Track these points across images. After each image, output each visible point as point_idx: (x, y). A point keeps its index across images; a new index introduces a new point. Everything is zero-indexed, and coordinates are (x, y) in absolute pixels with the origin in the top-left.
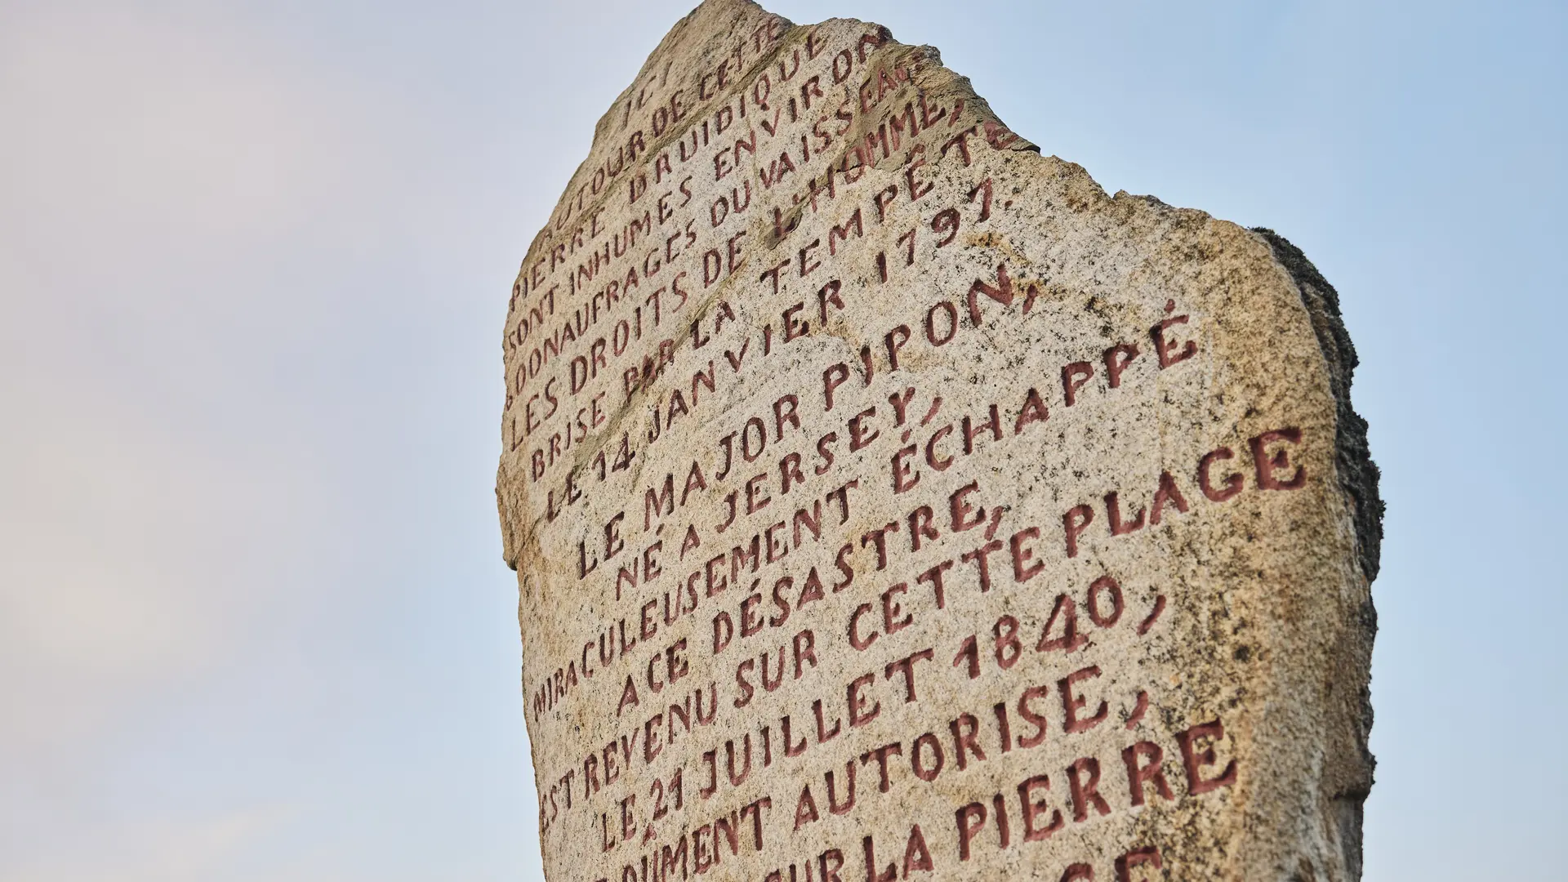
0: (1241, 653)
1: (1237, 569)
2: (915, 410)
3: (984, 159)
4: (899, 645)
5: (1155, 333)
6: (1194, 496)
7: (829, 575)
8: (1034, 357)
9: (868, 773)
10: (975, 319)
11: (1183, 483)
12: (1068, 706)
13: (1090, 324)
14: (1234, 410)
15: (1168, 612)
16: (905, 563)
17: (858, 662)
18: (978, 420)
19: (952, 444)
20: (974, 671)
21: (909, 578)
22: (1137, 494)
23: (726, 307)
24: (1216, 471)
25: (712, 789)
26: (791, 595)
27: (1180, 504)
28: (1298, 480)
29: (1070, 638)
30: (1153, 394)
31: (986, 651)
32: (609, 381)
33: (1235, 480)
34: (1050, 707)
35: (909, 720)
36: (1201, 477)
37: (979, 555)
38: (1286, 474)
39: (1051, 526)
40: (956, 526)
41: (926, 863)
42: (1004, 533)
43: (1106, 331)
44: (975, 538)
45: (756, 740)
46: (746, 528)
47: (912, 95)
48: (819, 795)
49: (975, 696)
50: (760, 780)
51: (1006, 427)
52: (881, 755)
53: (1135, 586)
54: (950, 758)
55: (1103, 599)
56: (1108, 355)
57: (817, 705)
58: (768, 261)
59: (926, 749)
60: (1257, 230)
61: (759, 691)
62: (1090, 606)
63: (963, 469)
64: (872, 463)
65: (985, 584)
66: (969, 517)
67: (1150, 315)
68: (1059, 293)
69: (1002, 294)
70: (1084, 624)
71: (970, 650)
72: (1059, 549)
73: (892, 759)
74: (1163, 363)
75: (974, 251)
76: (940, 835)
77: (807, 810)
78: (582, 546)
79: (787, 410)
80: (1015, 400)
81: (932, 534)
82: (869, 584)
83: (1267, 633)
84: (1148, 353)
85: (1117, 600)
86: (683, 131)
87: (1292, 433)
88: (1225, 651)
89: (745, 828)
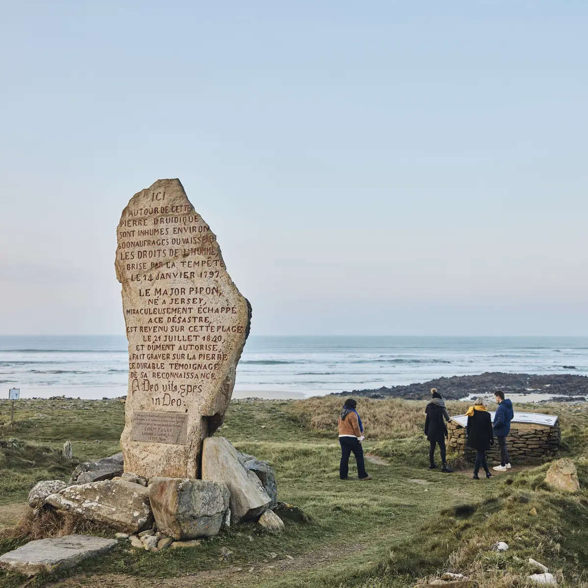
0: (231, 349)
1: (232, 340)
2: (203, 303)
3: (219, 268)
4: (196, 334)
5: (233, 308)
6: (231, 330)
7: (187, 320)
8: (219, 304)
9: (189, 347)
10: (213, 293)
11: (230, 329)
12: (214, 348)
13: (226, 303)
14: (238, 322)
15: (225, 342)
16: (198, 323)
17: (190, 334)
18: (210, 309)
19: (206, 310)
20: (204, 340)
21: (198, 325)
22: (226, 328)
23: (174, 263)
24: (234, 329)
25: (166, 341)
26: (181, 320)
27: (230, 331)
28: (241, 333)
29: (215, 341)
30: (230, 316)
31: (206, 338)
32: (148, 261)
33: (235, 330)
34: (212, 347)
35: (195, 343)
36: (232, 329)
37: (207, 327)
38: (239, 331)
39: (216, 327)
40: (205, 322)
41: (195, 359)
42: (211, 325)
43: (228, 305)
44: (207, 324)
45: (174, 337)
46: (174, 306)
47: (211, 246)
48: (182, 347)
49: (205, 343)
50: (173, 342)
51: (214, 312)
52: (191, 345)
53: (223, 338)
54: (200, 349)
55: (220, 338)
56: (227, 308)
57: (183, 336)
58: (182, 260)
59: (197, 347)
60: (246, 299)
61: (174, 331)
62: (218, 338)
63: (207, 315)
64: (195, 307)
65: (207, 331)
66: (207, 321)
67: (233, 305)
68: (224, 296)
69: (217, 291)
70: (217, 340)
71: (204, 338)
72: (216, 330)
73: (192, 347)
74: (232, 313)
75: (215, 282)
76: (197, 356)
77: (180, 348)
78: (140, 290)
79: (183, 290)
80: (215, 309)
81: (202, 321)
82: (192, 324)
83: (233, 348)
84: (231, 310)
85: (221, 339)
86: (168, 216)
87: (242, 327)
88: (229, 348)
89: (171, 347)
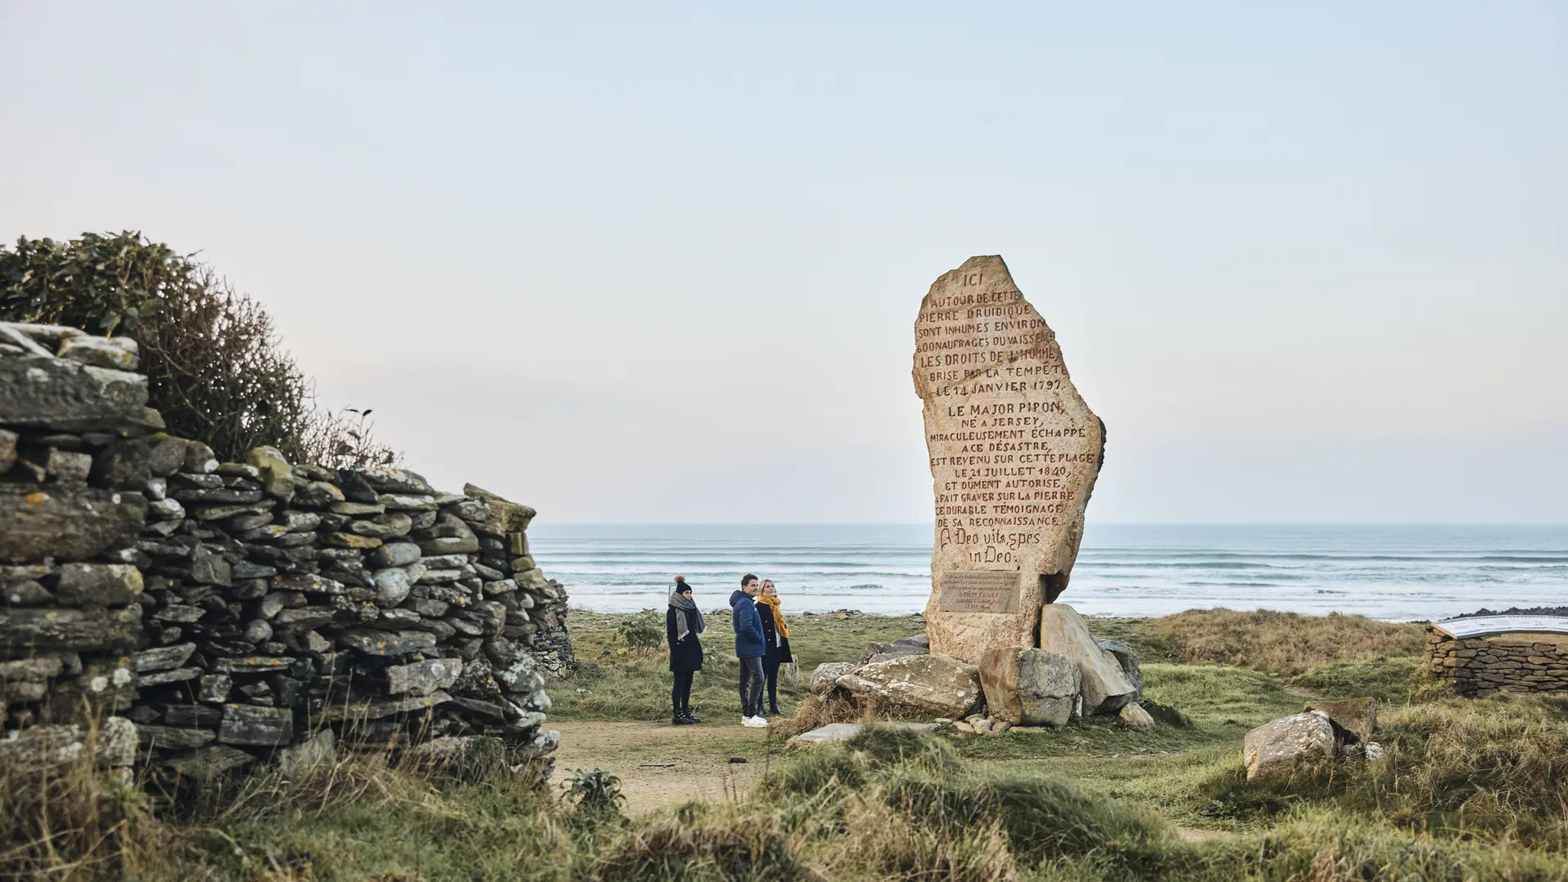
0: (1078, 484)
1: (1081, 473)
2: (1038, 423)
3: (1059, 375)
4: (1030, 465)
5: (1080, 430)
6: (1078, 460)
7: (1017, 447)
8: (1060, 425)
9: (1021, 483)
10: (1052, 411)
11: (1077, 457)
12: (1055, 484)
13: (1070, 423)
14: (1087, 449)
15: (1071, 476)
16: (1032, 451)
17: (1021, 465)
18: (1049, 431)
19: (1044, 433)
20: (1041, 473)
21: (1033, 454)
22: (1071, 456)
23: (997, 371)
24: (1082, 457)
25: (988, 475)
26: (1009, 447)
27: (1076, 460)
28: (1091, 462)
29: (1057, 474)
30: (1077, 441)
31: (1044, 471)
32: (961, 368)
33: (1084, 459)
34: (1052, 483)
35: (1029, 477)
36: (1080, 457)
37: (1045, 455)
38: (1089, 461)
39: (1058, 456)
40: (1042, 449)
41: (1029, 498)
42: (1050, 453)
43: (1073, 426)
44: (1045, 452)
45: (999, 470)
46: (999, 429)
47: (1047, 347)
48: (1011, 484)
49: (1042, 477)
50: (998, 477)
51: (1054, 435)
52: (1024, 481)
53: (1068, 470)
54: (1035, 485)
55: (1063, 470)
56: (1072, 430)
57: (1012, 469)
58: (1009, 366)
59: (1031, 483)
60: (1099, 418)
61: (1000, 462)
62: (1061, 470)
63: (1045, 439)
64: (1028, 429)
65: (1045, 461)
66: (1045, 448)
67: (1080, 426)
68: (1067, 414)
69: (1058, 408)
70: (1059, 473)
71: (1041, 470)
72: (1058, 460)
74: (1080, 436)
75: (1054, 395)
76: (1032, 495)
77: (1008, 485)
78: (950, 408)
79: (1011, 407)
80: (1055, 431)
81: (1038, 448)
82: (1025, 452)
83: (1082, 483)
84: (1078, 432)
85: (1065, 471)
86: (987, 306)
87: (1092, 455)
88: (1076, 483)
89: (995, 484)
